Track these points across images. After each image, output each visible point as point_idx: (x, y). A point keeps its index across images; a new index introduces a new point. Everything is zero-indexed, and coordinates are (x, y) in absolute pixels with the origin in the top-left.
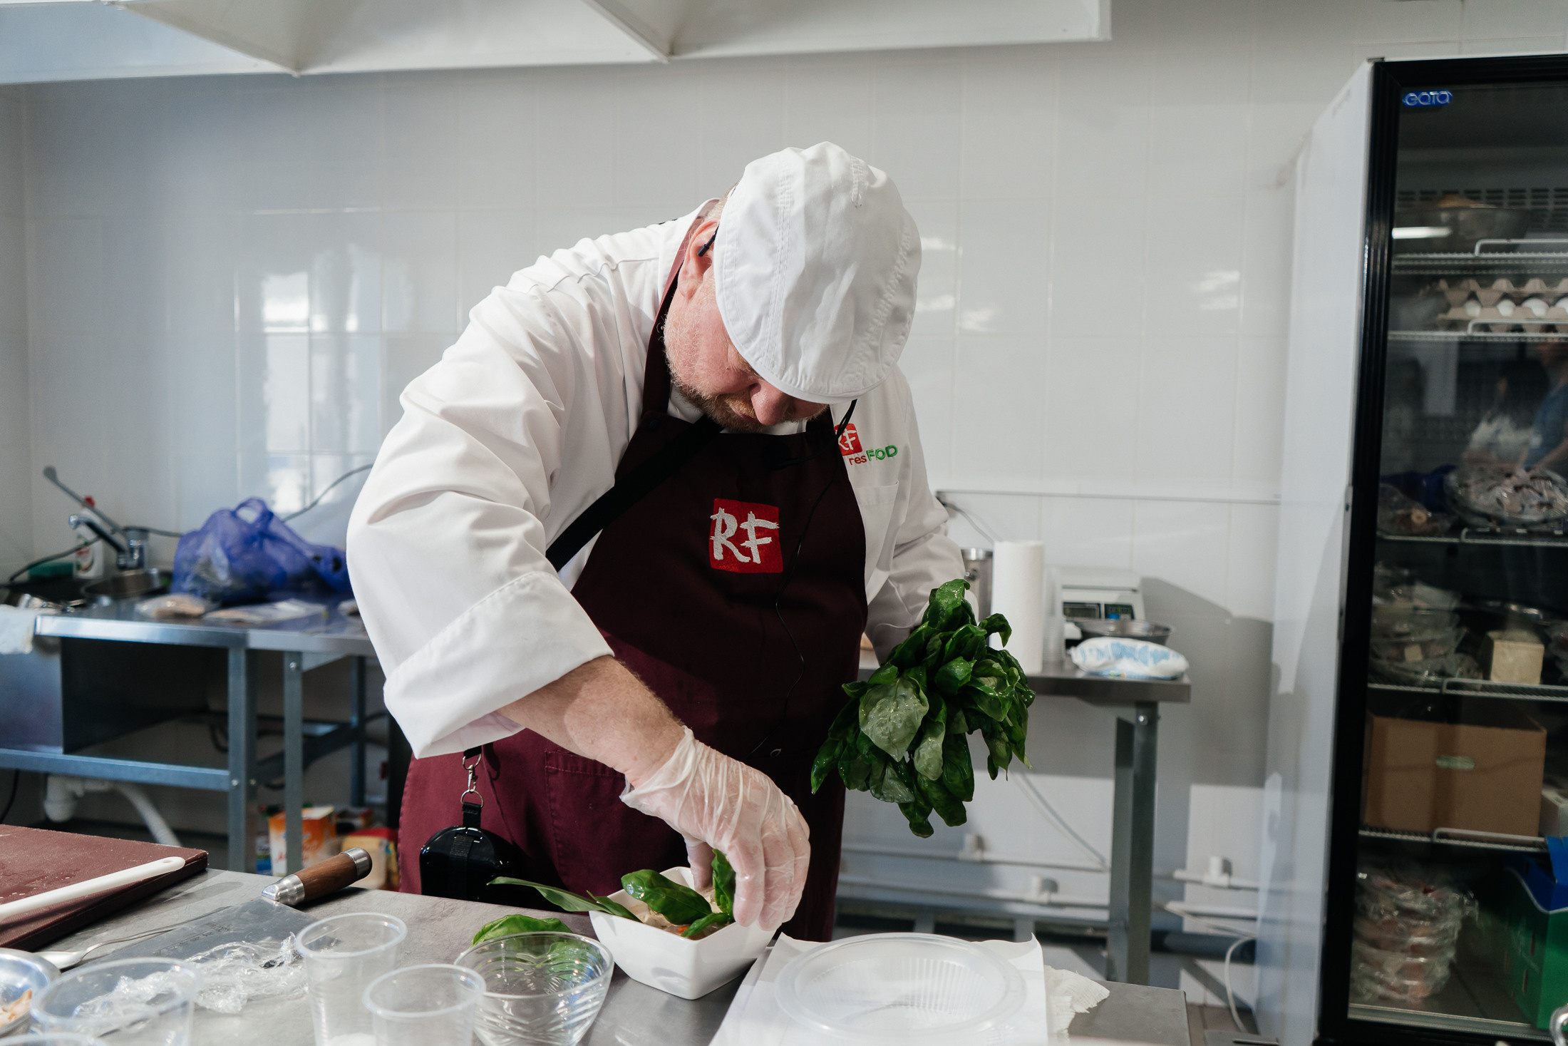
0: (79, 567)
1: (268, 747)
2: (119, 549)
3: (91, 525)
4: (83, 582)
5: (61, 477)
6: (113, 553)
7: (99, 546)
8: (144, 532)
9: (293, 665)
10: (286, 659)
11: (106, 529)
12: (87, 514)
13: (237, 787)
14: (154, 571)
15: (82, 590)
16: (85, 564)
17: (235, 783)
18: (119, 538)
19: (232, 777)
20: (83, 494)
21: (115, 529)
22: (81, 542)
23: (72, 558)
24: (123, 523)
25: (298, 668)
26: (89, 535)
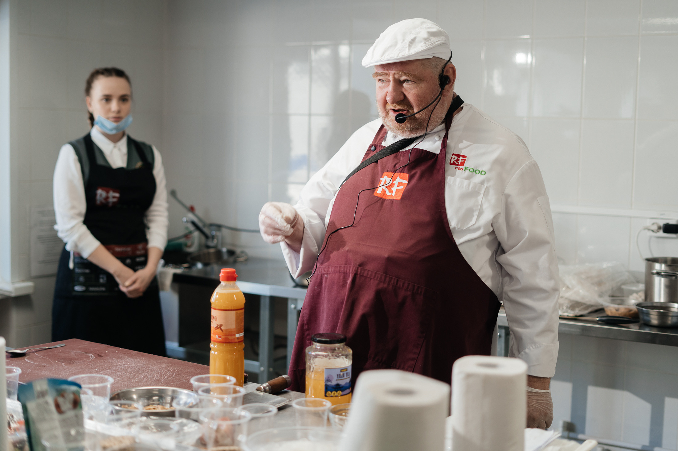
0: (186, 246)
1: (280, 353)
2: (207, 237)
3: (194, 223)
4: (189, 254)
5: (179, 195)
6: (203, 239)
7: (196, 234)
8: (219, 227)
9: (293, 306)
10: (289, 302)
11: (200, 225)
12: (191, 216)
13: (263, 371)
14: (224, 250)
15: (189, 259)
16: (189, 243)
17: (262, 369)
18: (206, 230)
19: (261, 365)
20: (189, 204)
21: (205, 225)
22: (187, 232)
23: (182, 240)
24: (208, 221)
25: (295, 308)
26: (192, 228)
